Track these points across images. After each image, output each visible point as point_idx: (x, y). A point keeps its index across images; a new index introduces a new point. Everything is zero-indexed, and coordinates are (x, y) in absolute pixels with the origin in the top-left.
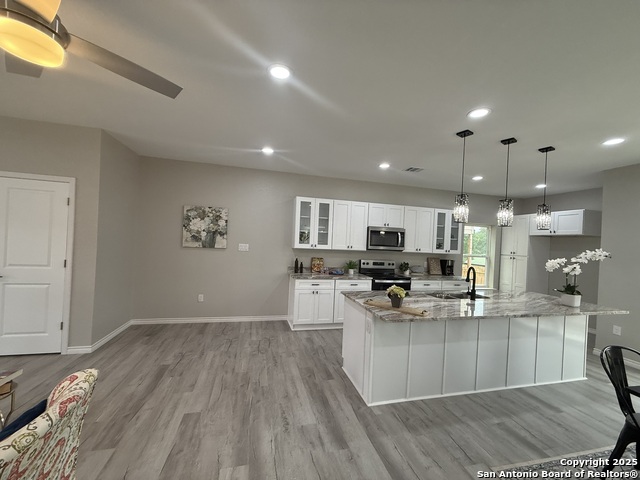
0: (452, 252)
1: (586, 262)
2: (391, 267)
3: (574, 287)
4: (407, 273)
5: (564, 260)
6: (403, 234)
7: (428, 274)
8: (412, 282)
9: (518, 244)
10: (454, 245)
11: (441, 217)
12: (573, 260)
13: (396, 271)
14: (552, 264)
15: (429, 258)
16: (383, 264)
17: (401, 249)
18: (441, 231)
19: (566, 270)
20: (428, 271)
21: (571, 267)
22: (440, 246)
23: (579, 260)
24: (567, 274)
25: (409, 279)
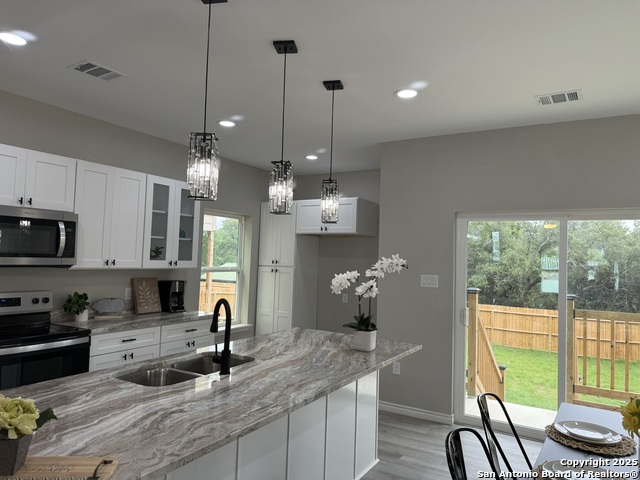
0: (182, 264)
1: (383, 275)
2: (40, 307)
3: (369, 318)
4: (83, 318)
5: (355, 274)
6: (71, 226)
7: (134, 312)
8: (95, 340)
9: (280, 247)
10: (185, 252)
11: (161, 193)
12: (368, 273)
13: (56, 316)
14: (341, 281)
15: (135, 278)
16: (16, 302)
17: (66, 261)
18: (159, 222)
19: (360, 290)
20: (133, 307)
21: (365, 285)
22: (157, 252)
23: (375, 273)
24: (360, 297)
25: (87, 333)
